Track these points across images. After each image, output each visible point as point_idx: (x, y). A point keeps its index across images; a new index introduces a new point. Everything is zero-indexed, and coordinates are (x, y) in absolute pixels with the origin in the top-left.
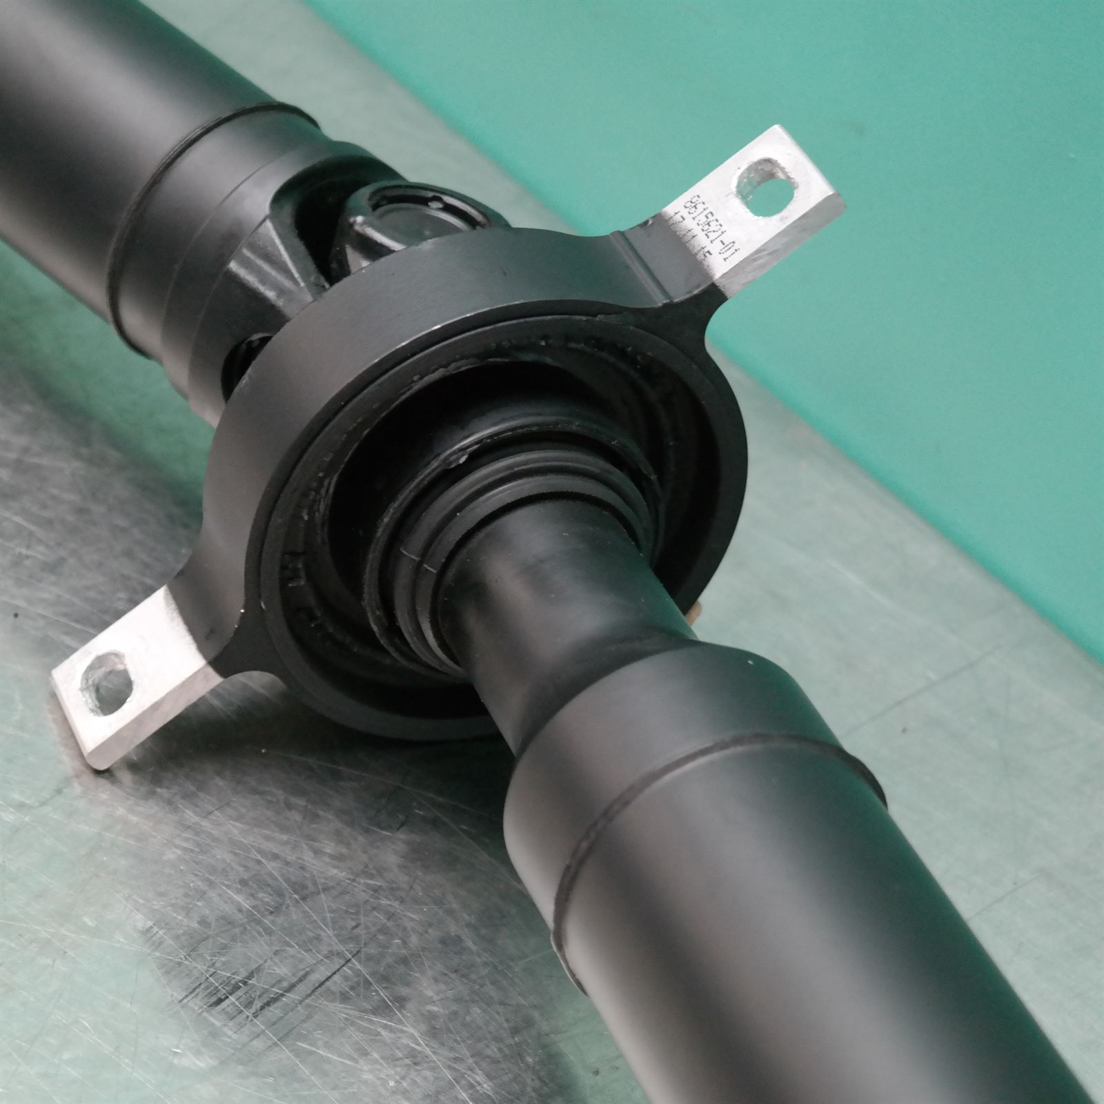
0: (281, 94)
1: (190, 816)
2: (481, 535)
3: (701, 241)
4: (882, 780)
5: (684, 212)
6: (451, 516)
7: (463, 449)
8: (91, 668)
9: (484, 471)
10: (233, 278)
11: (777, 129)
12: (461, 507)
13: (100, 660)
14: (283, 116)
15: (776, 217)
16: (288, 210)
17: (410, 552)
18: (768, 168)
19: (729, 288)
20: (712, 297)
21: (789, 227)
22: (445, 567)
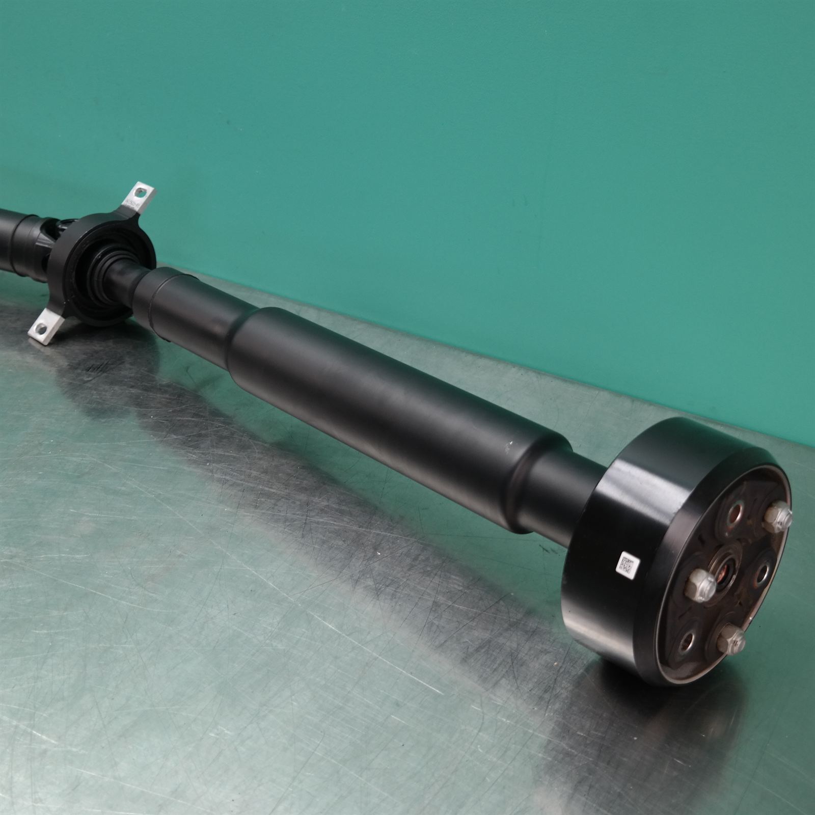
0: (28, 213)
1: (68, 348)
2: (109, 270)
3: (131, 206)
4: (197, 277)
5: (126, 203)
6: (101, 269)
7: (99, 255)
8: (37, 328)
9: (103, 259)
10: (38, 246)
11: (138, 182)
12: (102, 267)
13: (38, 326)
14: (32, 217)
15: (144, 197)
16: (44, 231)
17: (96, 279)
18: (139, 190)
19: (140, 213)
20: (137, 215)
21: (148, 198)
22: (103, 278)
